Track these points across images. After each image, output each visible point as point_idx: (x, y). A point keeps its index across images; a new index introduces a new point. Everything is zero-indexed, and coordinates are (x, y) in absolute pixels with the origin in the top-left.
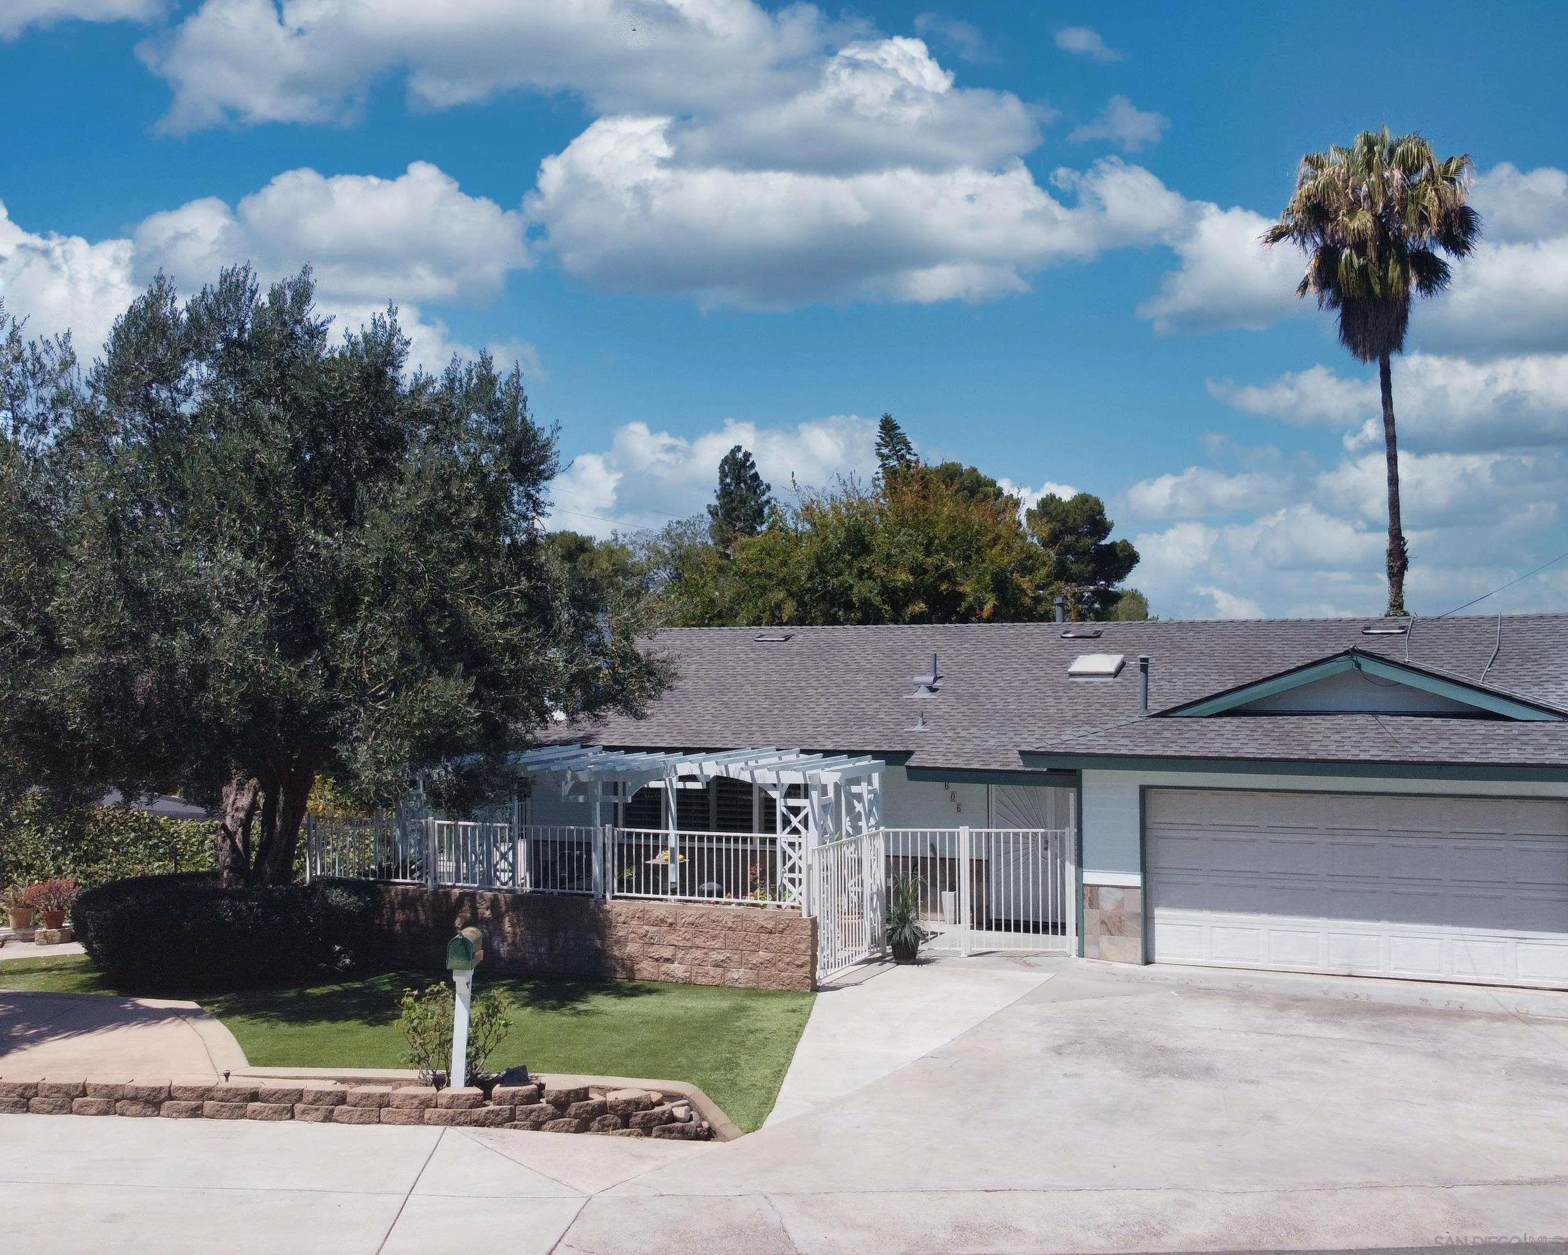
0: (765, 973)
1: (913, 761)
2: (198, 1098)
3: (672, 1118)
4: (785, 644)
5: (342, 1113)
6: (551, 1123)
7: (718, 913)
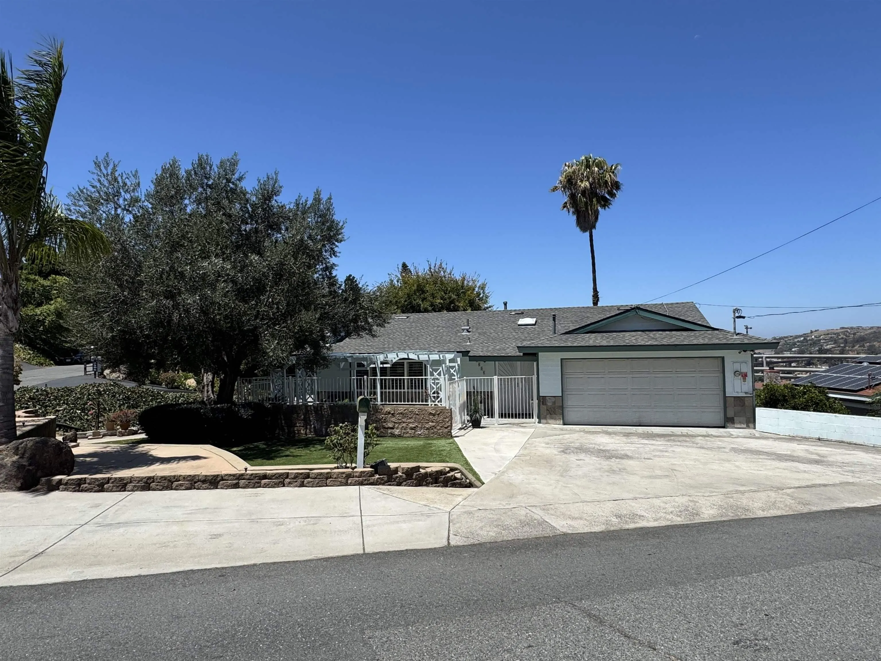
0: (432, 431)
1: (471, 354)
2: (236, 479)
3: (456, 478)
4: (407, 319)
5: (309, 483)
6: (405, 483)
7: (412, 408)
